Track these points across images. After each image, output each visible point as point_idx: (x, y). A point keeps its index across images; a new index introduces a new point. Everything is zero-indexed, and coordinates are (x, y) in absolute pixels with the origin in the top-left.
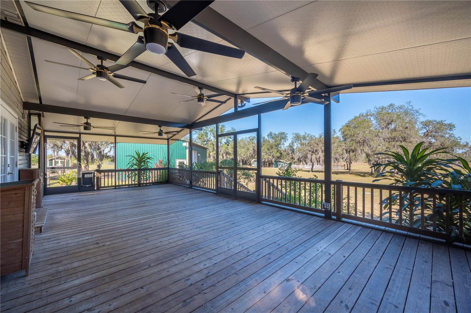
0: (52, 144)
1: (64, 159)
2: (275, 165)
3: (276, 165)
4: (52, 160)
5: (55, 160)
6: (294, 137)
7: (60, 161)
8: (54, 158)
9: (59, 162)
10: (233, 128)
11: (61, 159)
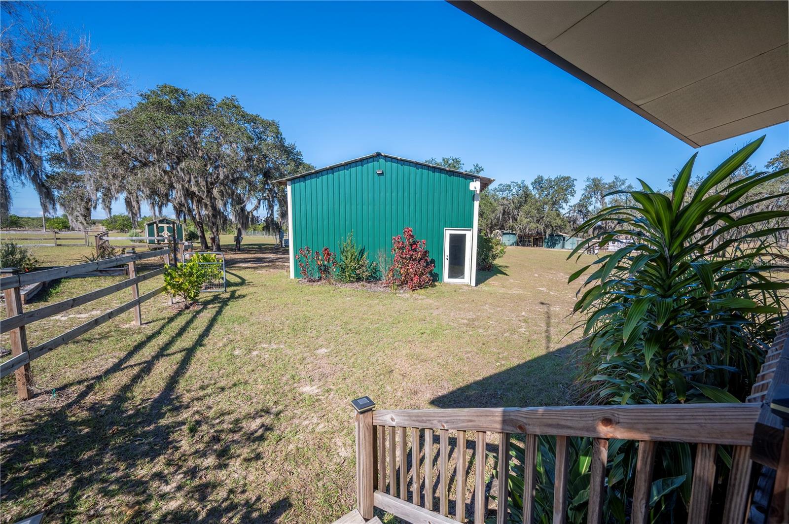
0: (148, 189)
1: (174, 223)
2: (548, 242)
3: (549, 244)
4: (152, 224)
5: (157, 225)
6: (588, 186)
7: (166, 226)
8: (154, 221)
9: (166, 229)
10: (477, 165)
11: (167, 223)
